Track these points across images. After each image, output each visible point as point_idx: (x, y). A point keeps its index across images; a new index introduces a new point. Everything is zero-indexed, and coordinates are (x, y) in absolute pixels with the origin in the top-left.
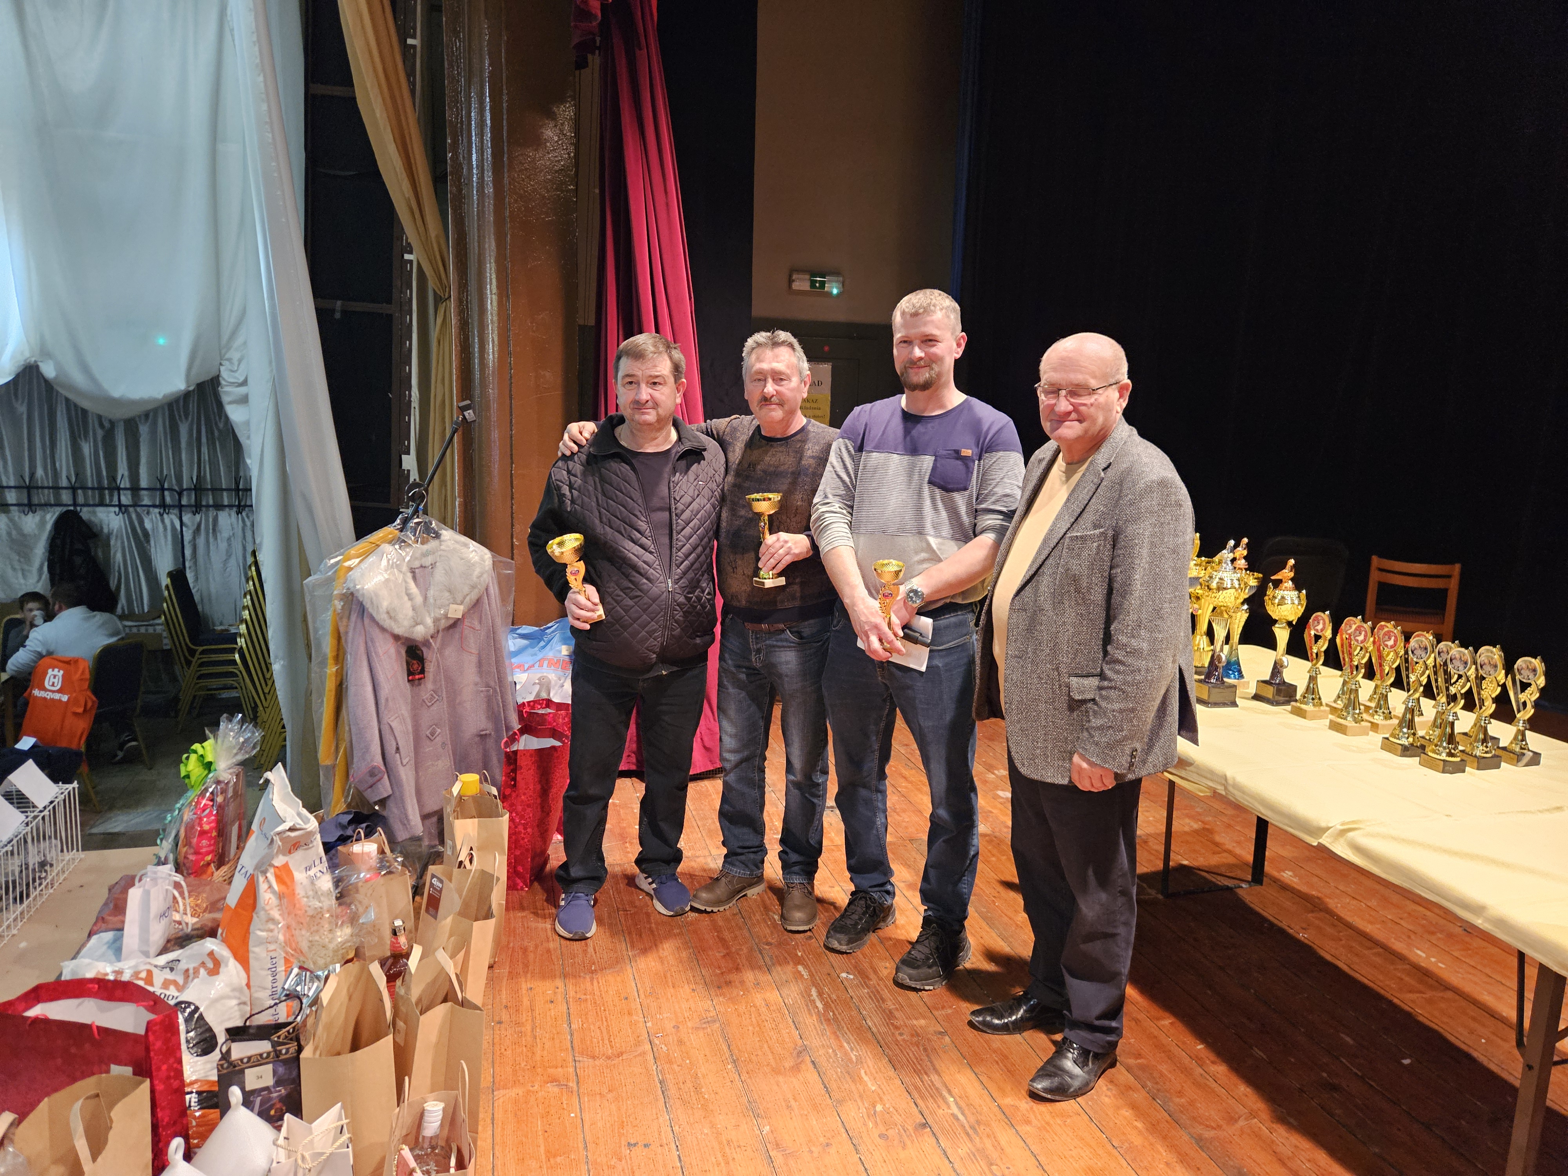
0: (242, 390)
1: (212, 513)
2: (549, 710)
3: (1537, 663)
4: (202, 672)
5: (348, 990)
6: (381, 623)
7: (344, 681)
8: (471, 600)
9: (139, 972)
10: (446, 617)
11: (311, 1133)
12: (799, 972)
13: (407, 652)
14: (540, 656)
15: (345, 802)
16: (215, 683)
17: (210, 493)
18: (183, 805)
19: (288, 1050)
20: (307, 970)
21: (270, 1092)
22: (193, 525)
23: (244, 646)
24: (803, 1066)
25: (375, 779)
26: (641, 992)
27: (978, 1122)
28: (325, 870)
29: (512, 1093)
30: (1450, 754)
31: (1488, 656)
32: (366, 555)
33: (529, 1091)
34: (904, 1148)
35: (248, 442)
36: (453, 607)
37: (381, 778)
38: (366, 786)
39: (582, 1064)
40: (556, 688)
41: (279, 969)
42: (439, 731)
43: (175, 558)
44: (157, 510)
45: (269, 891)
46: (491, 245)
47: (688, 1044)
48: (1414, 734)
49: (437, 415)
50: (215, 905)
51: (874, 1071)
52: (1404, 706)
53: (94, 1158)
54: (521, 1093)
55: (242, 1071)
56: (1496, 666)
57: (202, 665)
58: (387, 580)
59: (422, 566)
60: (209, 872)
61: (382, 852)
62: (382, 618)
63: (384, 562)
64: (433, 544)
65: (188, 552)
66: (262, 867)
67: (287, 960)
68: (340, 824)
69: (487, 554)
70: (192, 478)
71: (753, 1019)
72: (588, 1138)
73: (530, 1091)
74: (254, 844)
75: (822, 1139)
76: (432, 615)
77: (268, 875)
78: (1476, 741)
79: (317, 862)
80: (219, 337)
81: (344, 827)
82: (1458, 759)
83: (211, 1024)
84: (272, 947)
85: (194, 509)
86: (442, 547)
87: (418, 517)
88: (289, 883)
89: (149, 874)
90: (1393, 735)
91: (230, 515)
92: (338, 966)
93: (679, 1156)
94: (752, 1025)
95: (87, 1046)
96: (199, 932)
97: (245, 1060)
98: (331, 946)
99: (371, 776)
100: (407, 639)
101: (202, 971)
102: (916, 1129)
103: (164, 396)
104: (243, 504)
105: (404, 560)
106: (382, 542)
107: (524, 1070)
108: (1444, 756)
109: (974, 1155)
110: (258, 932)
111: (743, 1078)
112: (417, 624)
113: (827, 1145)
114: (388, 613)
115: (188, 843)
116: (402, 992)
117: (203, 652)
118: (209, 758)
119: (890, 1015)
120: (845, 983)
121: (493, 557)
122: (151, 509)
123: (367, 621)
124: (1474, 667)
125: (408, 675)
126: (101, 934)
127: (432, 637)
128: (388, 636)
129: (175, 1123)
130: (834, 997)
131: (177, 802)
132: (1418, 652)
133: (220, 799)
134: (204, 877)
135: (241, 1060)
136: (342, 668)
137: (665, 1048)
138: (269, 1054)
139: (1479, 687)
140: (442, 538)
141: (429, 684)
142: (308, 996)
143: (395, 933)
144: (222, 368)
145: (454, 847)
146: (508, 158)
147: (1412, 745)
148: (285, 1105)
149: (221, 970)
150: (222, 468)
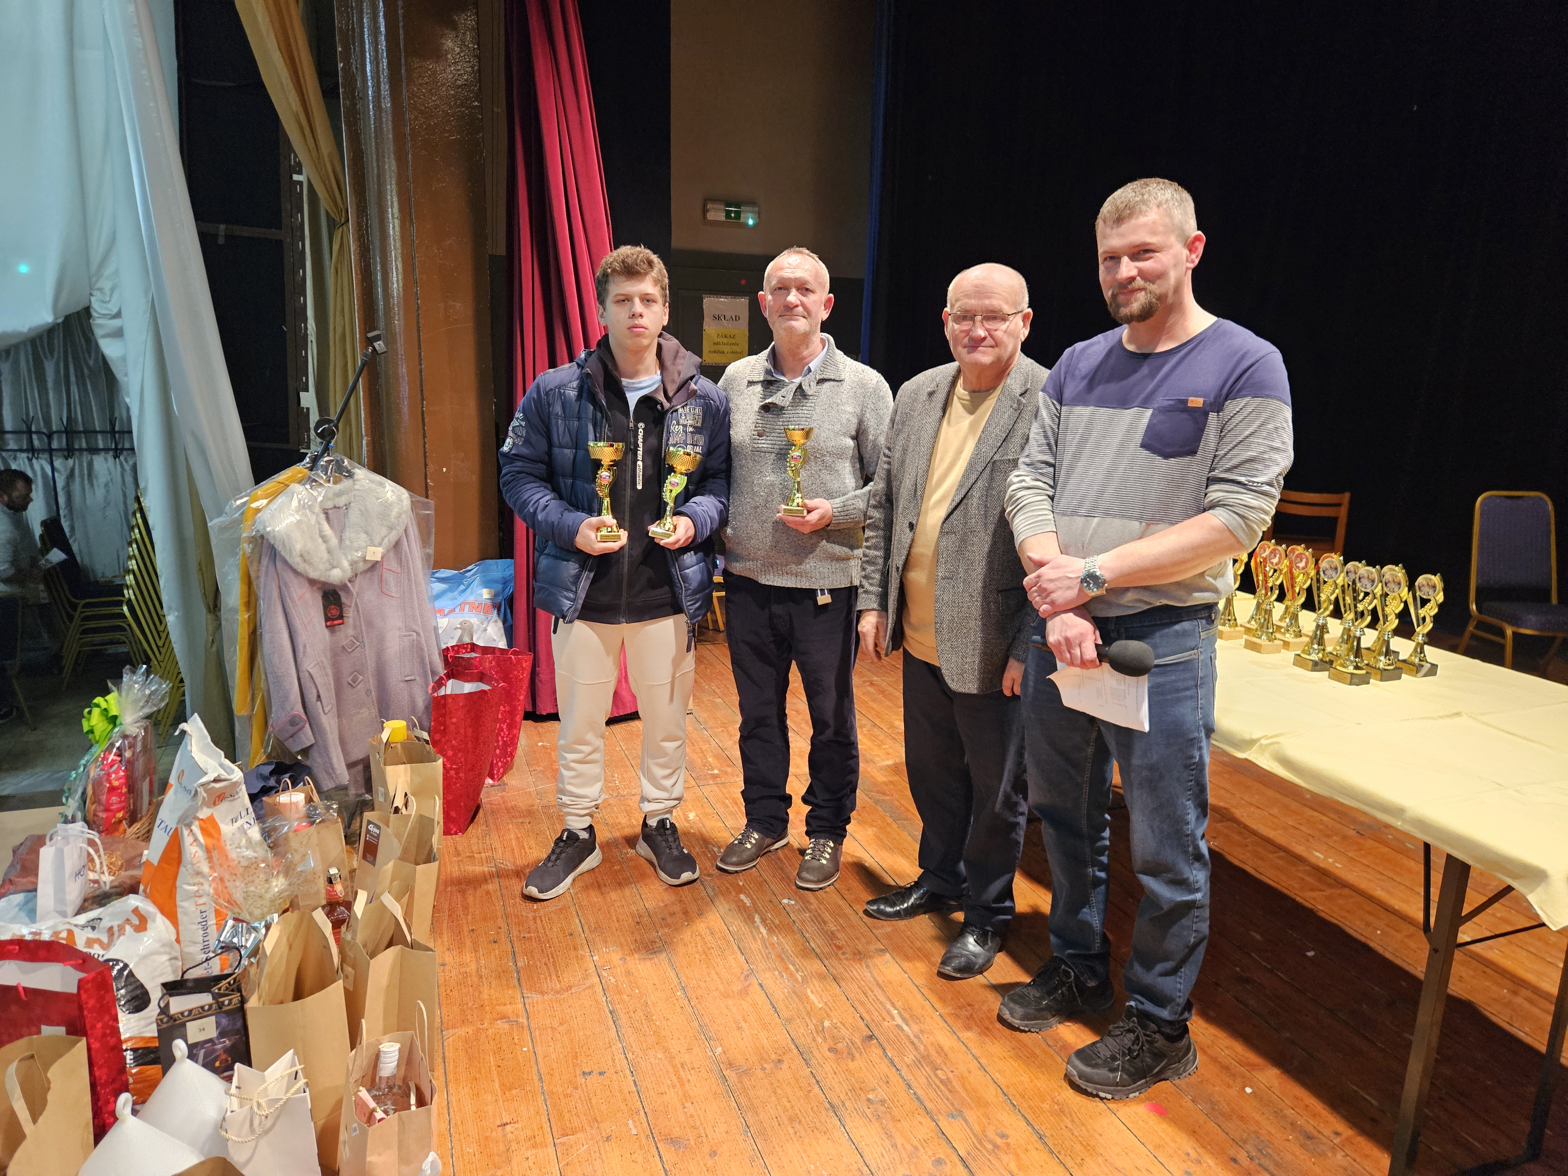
0: (117, 322)
1: (86, 457)
2: (473, 655)
3: (1436, 579)
4: (87, 627)
5: (288, 939)
6: (295, 567)
7: (258, 627)
8: (389, 541)
9: (60, 932)
10: (365, 561)
11: (264, 1081)
12: (742, 901)
13: (323, 597)
14: (461, 600)
15: (265, 752)
16: (98, 638)
17: (83, 435)
18: (88, 761)
19: (230, 1001)
20: (243, 921)
21: (214, 1044)
22: (66, 470)
23: (133, 597)
24: (751, 988)
25: (297, 727)
26: (586, 928)
27: (922, 1031)
28: (252, 823)
29: (462, 1031)
30: (1357, 667)
31: (1392, 575)
32: (273, 496)
33: (478, 1029)
34: (853, 1060)
35: (126, 379)
36: (371, 549)
37: (303, 727)
38: (287, 735)
39: (530, 1001)
40: (479, 632)
41: (209, 923)
42: (361, 678)
43: (48, 504)
44: (24, 455)
45: (195, 844)
46: (391, 166)
47: (636, 974)
48: (1324, 650)
49: (337, 348)
50: (130, 863)
51: (820, 990)
52: (1315, 624)
53: (35, 1121)
54: (471, 1032)
55: (183, 1025)
56: (1399, 584)
57: (87, 619)
58: (299, 521)
59: (335, 507)
60: (121, 829)
61: (309, 800)
62: (296, 561)
63: (295, 503)
64: (346, 483)
65: (62, 500)
66: (186, 820)
67: (217, 912)
68: (261, 775)
69: (405, 494)
70: (61, 419)
71: (699, 947)
72: (542, 1071)
73: (480, 1029)
74: (173, 798)
75: (773, 1056)
76: (349, 558)
77: (193, 828)
78: (1380, 654)
79: (244, 813)
80: (88, 264)
81: (265, 778)
82: (1363, 672)
83: (142, 981)
84: (201, 901)
85: (66, 453)
86: (356, 487)
87: (328, 455)
88: (216, 836)
89: (60, 832)
90: (1304, 651)
91: (106, 459)
92: (276, 916)
93: (634, 1081)
94: (698, 953)
95: (14, 1008)
96: (119, 890)
97: (186, 1014)
98: (268, 896)
99: (292, 725)
100: (324, 584)
101: (128, 927)
102: (863, 1041)
103: (30, 329)
104: (120, 447)
105: (316, 500)
106: (291, 482)
107: (471, 1009)
108: (1351, 669)
109: (920, 1062)
110: (185, 886)
111: (693, 1004)
112: (334, 567)
113: (779, 1061)
114: (302, 556)
115: (96, 800)
116: (349, 937)
117: (86, 606)
118: (114, 712)
119: (832, 936)
120: (787, 908)
121: (411, 496)
122: (18, 454)
123: (279, 564)
124: (1380, 584)
125: (326, 621)
126: (11, 896)
127: (350, 581)
128: (302, 580)
129: (114, 1081)
130: (777, 922)
131: (81, 758)
132: (1329, 572)
133: (128, 754)
134: (117, 834)
135: (182, 1013)
136: (255, 614)
137: (613, 980)
138: (210, 1006)
139: (1384, 605)
140: (356, 477)
141: (347, 631)
142: (246, 947)
143: (330, 881)
144: (93, 299)
145: (386, 794)
146: (406, 70)
147: (1322, 660)
148: (230, 1056)
149: (148, 926)
150: (94, 409)
